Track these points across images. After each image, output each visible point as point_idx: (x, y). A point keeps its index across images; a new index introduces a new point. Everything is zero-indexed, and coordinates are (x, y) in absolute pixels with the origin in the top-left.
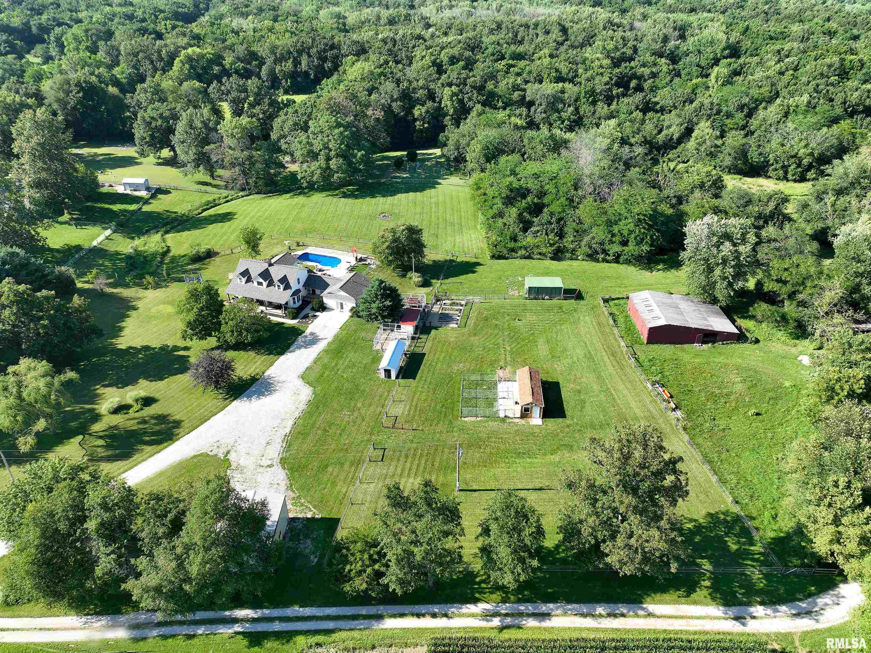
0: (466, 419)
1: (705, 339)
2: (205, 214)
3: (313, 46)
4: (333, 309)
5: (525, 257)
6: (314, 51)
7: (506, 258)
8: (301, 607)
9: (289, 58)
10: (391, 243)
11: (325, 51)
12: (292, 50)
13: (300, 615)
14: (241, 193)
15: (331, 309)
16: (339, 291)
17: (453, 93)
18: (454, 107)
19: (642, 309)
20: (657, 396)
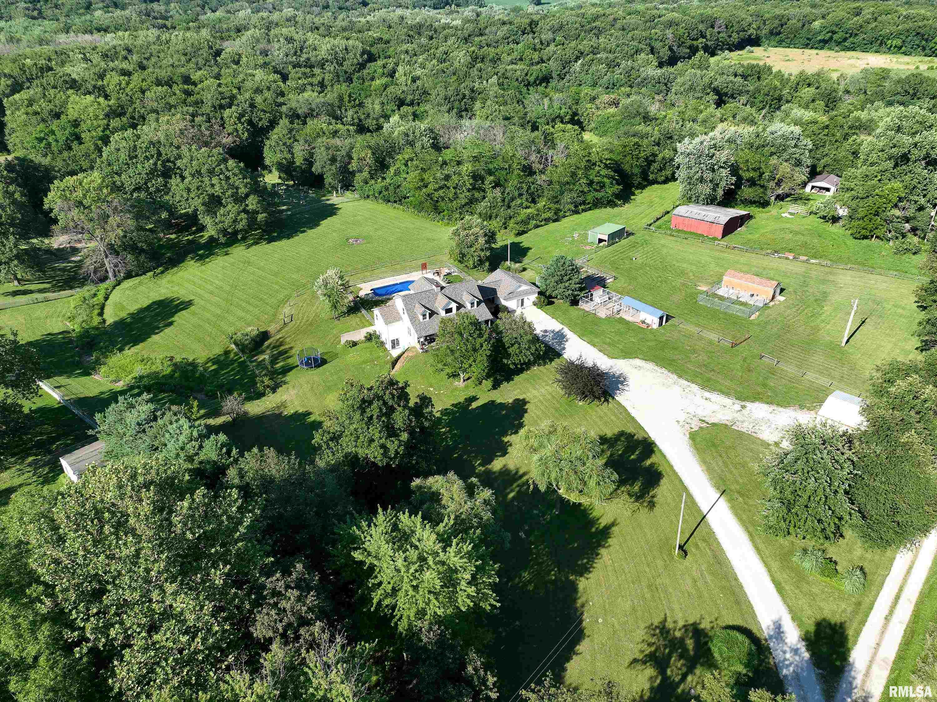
0: (752, 318)
1: (741, 224)
4: (514, 310)
16: (520, 286)
17: (240, 114)
18: (248, 130)
19: (696, 216)
20: (787, 258)
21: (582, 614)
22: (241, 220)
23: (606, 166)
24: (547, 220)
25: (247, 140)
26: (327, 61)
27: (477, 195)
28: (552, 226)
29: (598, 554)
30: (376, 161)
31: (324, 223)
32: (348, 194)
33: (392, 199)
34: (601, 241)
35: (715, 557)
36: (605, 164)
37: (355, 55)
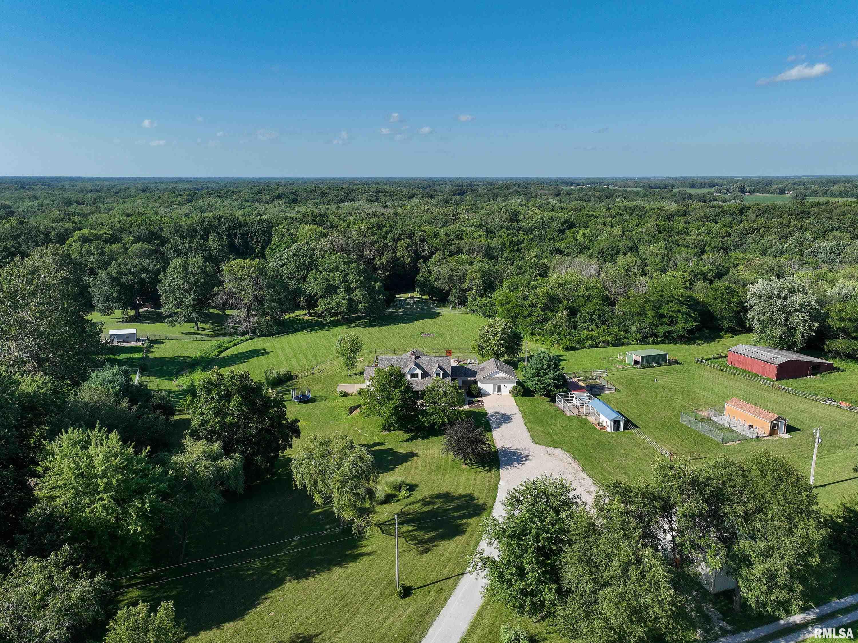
0: (728, 444)
1: (814, 372)
2: (223, 355)
3: (220, 225)
4: (490, 394)
5: (591, 347)
6: (223, 228)
7: (577, 349)
8: (839, 598)
9: (196, 236)
10: (501, 334)
11: (234, 228)
12: (198, 229)
13: (842, 607)
14: (243, 338)
15: (488, 395)
16: (497, 373)
17: (408, 245)
18: (411, 257)
19: (753, 355)
20: (840, 407)
21: (259, 604)
22: (343, 304)
23: (681, 303)
24: (606, 344)
25: (409, 264)
26: (536, 228)
27: (549, 314)
28: (611, 349)
29: (329, 569)
30: (484, 282)
31: (417, 322)
32: (464, 309)
33: (488, 314)
34: (636, 363)
35: (430, 607)
36: (678, 300)
37: (558, 224)
